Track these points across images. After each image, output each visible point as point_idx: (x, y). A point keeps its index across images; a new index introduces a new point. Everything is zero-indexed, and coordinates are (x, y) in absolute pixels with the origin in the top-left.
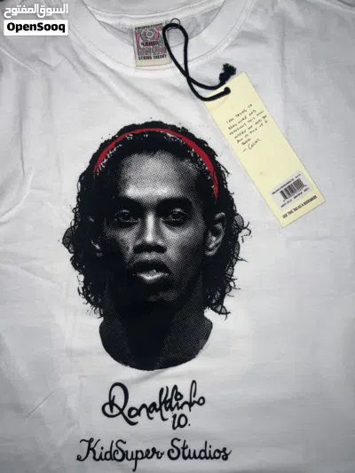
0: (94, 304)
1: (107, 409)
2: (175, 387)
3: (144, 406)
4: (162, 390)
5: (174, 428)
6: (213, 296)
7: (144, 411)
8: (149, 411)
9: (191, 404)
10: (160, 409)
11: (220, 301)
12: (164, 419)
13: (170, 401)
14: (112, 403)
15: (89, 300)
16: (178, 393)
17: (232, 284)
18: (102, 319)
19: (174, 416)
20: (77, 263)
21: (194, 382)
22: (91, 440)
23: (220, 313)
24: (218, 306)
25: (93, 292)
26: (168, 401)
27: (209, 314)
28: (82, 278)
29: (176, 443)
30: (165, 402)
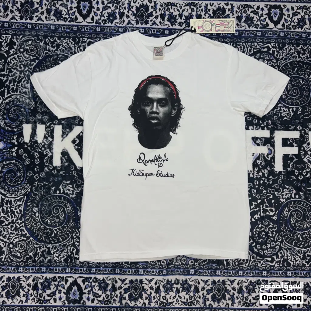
0: (137, 128)
1: (139, 160)
2: (160, 155)
3: (150, 160)
4: (155, 156)
5: (158, 167)
6: (172, 129)
7: (150, 162)
8: (151, 162)
9: (164, 160)
10: (155, 161)
11: (175, 130)
12: (155, 164)
13: (158, 159)
14: (140, 159)
15: (135, 127)
16: (160, 157)
17: (178, 125)
18: (139, 133)
19: (159, 164)
20: (132, 116)
21: (165, 154)
22: (133, 169)
23: (174, 134)
24: (174, 131)
25: (137, 125)
26: (157, 159)
27: (171, 134)
28: (133, 120)
29: (159, 172)
30: (156, 159)
